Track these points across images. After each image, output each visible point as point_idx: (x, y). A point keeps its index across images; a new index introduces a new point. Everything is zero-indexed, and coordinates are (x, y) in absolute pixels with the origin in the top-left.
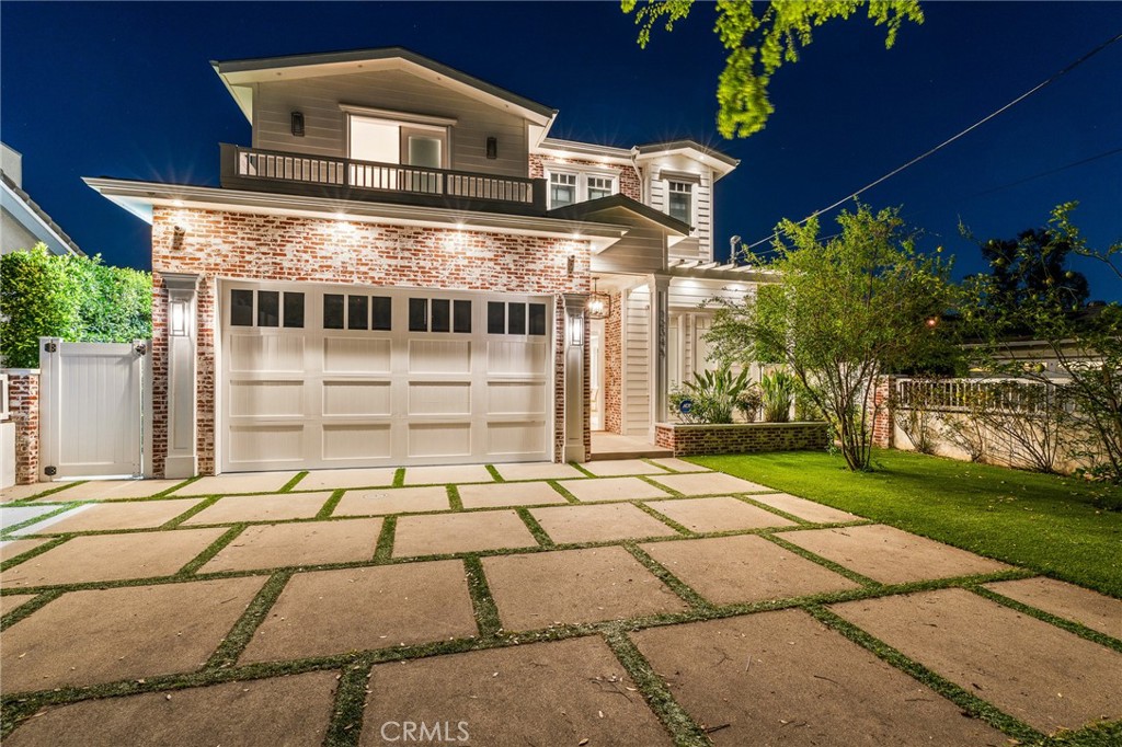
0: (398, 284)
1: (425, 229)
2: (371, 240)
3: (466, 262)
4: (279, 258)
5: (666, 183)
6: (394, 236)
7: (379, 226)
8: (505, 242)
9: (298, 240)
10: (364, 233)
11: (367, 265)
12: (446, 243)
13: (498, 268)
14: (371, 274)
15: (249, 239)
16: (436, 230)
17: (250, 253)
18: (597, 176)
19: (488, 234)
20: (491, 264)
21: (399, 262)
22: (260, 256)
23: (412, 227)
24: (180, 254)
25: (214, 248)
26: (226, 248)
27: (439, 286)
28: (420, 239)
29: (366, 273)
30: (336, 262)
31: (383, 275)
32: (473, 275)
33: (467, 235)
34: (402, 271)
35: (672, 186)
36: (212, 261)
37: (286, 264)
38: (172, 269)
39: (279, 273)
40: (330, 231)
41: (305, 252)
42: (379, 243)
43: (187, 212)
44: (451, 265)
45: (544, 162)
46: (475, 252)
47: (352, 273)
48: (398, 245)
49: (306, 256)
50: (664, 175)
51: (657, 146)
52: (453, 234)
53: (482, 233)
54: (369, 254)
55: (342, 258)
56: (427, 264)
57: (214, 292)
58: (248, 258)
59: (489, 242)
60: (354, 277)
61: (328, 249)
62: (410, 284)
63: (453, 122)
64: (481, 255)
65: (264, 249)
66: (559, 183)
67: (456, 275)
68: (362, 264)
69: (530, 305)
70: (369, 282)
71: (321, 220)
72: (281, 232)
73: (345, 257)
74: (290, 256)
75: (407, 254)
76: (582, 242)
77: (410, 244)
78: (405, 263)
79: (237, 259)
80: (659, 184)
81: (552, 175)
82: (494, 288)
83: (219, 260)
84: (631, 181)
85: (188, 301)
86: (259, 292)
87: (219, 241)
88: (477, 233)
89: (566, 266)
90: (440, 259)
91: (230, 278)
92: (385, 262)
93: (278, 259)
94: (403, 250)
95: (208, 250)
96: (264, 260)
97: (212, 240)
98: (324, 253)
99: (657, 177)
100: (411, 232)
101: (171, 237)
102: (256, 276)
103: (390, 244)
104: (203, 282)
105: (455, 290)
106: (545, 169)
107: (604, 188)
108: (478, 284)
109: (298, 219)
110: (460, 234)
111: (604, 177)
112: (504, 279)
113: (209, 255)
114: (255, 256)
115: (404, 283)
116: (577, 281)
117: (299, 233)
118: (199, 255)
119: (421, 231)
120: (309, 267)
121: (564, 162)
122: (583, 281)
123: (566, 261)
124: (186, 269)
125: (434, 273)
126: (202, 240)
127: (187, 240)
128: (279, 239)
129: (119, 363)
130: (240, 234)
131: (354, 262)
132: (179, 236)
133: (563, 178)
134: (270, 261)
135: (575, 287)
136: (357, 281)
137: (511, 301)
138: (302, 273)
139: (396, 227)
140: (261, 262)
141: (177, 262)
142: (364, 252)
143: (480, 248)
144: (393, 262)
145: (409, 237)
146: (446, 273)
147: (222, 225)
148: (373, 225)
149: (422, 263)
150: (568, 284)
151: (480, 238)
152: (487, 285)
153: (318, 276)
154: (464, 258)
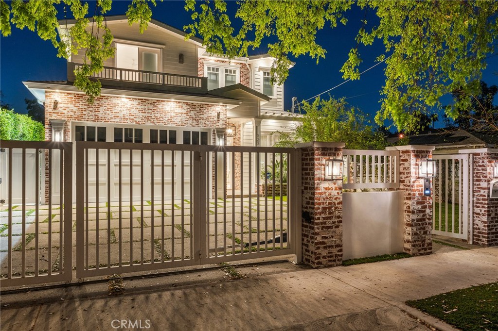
0: (146, 124)
2: (135, 105)
3: (174, 115)
4: (97, 113)
5: (261, 73)
6: (145, 104)
7: (138, 99)
8: (191, 106)
9: (105, 105)
10: (132, 102)
11: (133, 116)
12: (166, 107)
13: (188, 117)
14: (135, 119)
15: (85, 105)
16: (162, 101)
17: (85, 111)
18: (229, 68)
19: (184, 103)
20: (185, 115)
21: (147, 115)
22: (89, 112)
23: (152, 100)
24: (56, 111)
25: (70, 108)
26: (75, 109)
27: (163, 125)
28: (155, 105)
29: (133, 119)
30: (121, 115)
31: (140, 120)
32: (178, 120)
33: (175, 103)
34: (148, 118)
35: (265, 73)
36: (69, 114)
37: (100, 115)
38: (53, 118)
39: (97, 119)
40: (118, 101)
41: (108, 110)
42: (138, 107)
43: (59, 94)
44: (168, 116)
45: (204, 62)
46: (178, 110)
47: (127, 119)
48: (146, 107)
49: (108, 112)
52: (170, 103)
53: (181, 102)
54: (134, 111)
55: (123, 113)
56: (158, 115)
57: (70, 127)
58: (84, 113)
59: (184, 106)
60: (128, 121)
61: (117, 109)
62: (152, 124)
63: (163, 47)
64: (181, 112)
65: (91, 109)
66: (211, 72)
67: (170, 120)
68: (132, 116)
69: (201, 132)
70: (134, 123)
71: (114, 97)
72: (98, 102)
73: (125, 112)
74: (101, 112)
75: (150, 111)
76: (223, 106)
77: (151, 107)
78: (149, 115)
79: (80, 113)
80: (258, 73)
81: (208, 67)
82: (186, 125)
83: (72, 114)
84: (245, 71)
85: (61, 130)
86: (87, 127)
87: (72, 106)
88: (179, 102)
89: (216, 116)
90: (164, 113)
91: (77, 121)
92: (141, 114)
94: (148, 109)
95: (68, 110)
96: (91, 114)
97: (70, 105)
98: (116, 111)
99: (257, 70)
100: (152, 102)
101: (53, 104)
102: (88, 121)
103: (143, 107)
104: (66, 123)
105: (170, 126)
106: (204, 65)
107: (232, 74)
108: (180, 123)
109: (105, 97)
110: (172, 103)
111: (233, 69)
112: (190, 121)
113: (68, 112)
114: (87, 112)
115: (149, 124)
116: (221, 122)
117: (105, 102)
118: (64, 111)
119: (156, 101)
120: (110, 117)
121: (214, 62)
122: (224, 122)
123: (216, 114)
124: (59, 118)
125: (161, 119)
126: (66, 105)
127: (59, 105)
128: (97, 105)
129: (31, 157)
130: (81, 103)
131: (128, 115)
132: (56, 103)
133: (213, 69)
134: (93, 114)
135: (220, 125)
136: (129, 123)
137: (193, 131)
138: (107, 119)
139: (146, 100)
140: (89, 115)
141: (55, 115)
142: (132, 110)
143: (180, 109)
144: (144, 114)
145: (151, 104)
146: (166, 119)
147: (74, 99)
148: (136, 99)
149: (156, 115)
150: (217, 124)
151: (181, 104)
152: (184, 124)
153: (113, 120)
154: (174, 113)
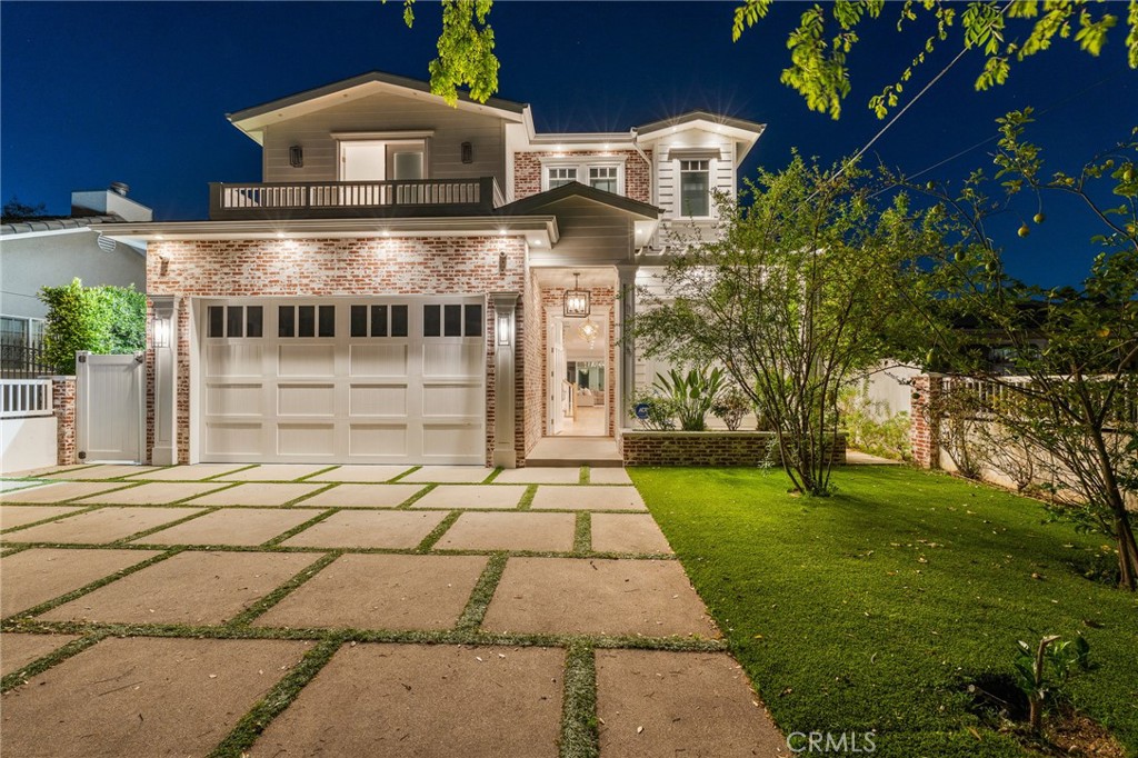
0: (335, 293)
1: (359, 240)
2: (311, 254)
3: (396, 268)
4: (238, 276)
5: (676, 163)
6: (332, 249)
7: (319, 240)
8: (435, 245)
9: (252, 260)
10: (306, 248)
11: (308, 277)
12: (378, 251)
13: (428, 271)
14: (312, 285)
15: (215, 262)
16: (369, 239)
17: (215, 274)
18: (599, 166)
19: (418, 239)
20: (421, 268)
21: (337, 273)
22: (223, 276)
23: (347, 239)
24: (165, 279)
25: (189, 272)
26: (198, 272)
27: (371, 293)
28: (354, 249)
29: (307, 285)
30: (283, 278)
31: (321, 286)
32: (403, 280)
33: (398, 241)
34: (338, 280)
35: (684, 165)
36: (188, 283)
37: (243, 282)
38: (160, 292)
39: (237, 291)
40: (278, 249)
41: (258, 270)
42: (319, 257)
43: (171, 244)
44: (383, 272)
45: (541, 159)
46: (405, 257)
47: (296, 285)
48: (335, 257)
49: (258, 274)
50: (673, 155)
51: (664, 122)
52: (385, 242)
53: (411, 238)
54: (309, 267)
55: (287, 272)
56: (361, 273)
57: (190, 309)
58: (214, 278)
59: (419, 247)
60: (298, 289)
61: (276, 266)
62: (346, 293)
63: (431, 133)
64: (412, 260)
65: (226, 270)
66: (558, 179)
67: (387, 282)
68: (305, 277)
69: (466, 306)
70: (310, 293)
71: (271, 240)
72: (239, 254)
73: (290, 272)
74: (246, 275)
75: (343, 264)
76: (515, 237)
77: (345, 255)
78: (341, 273)
79: (206, 280)
80: (669, 166)
81: (551, 171)
82: (423, 291)
83: (193, 282)
84: (639, 166)
85: (169, 318)
86: (229, 307)
87: (193, 266)
88: (407, 239)
89: (497, 264)
90: (372, 267)
91: (201, 296)
92: (324, 273)
93: (237, 278)
94: (339, 261)
95: (185, 274)
96: (226, 280)
97: (189, 266)
98: (272, 270)
99: (666, 157)
100: (346, 244)
101: (160, 265)
102: (220, 294)
103: (328, 256)
104: (182, 302)
105: (388, 295)
106: (543, 166)
107: (608, 178)
108: (409, 288)
109: (252, 241)
110: (391, 241)
111: (607, 166)
112: (433, 281)
113: (186, 278)
114: (219, 276)
115: (340, 292)
116: (509, 278)
117: (253, 253)
118: (179, 279)
119: (355, 242)
120: (261, 283)
121: (563, 156)
122: (517, 279)
123: (497, 258)
124: (169, 292)
125: (367, 280)
126: (181, 266)
127: (171, 267)
128: (238, 260)
129: (125, 371)
130: (209, 259)
131: (298, 276)
132: (165, 264)
133: (563, 173)
134: (231, 280)
135: (507, 285)
136: (300, 293)
137: (447, 304)
138: (256, 289)
139: (333, 240)
140: (224, 281)
141: (163, 286)
142: (306, 265)
143: (410, 253)
144: (331, 273)
145: (344, 248)
146: (378, 280)
147: (195, 252)
148: (313, 240)
149: (356, 272)
150: (500, 283)
151: (410, 243)
152: (417, 289)
153: (268, 290)
154: (396, 264)
